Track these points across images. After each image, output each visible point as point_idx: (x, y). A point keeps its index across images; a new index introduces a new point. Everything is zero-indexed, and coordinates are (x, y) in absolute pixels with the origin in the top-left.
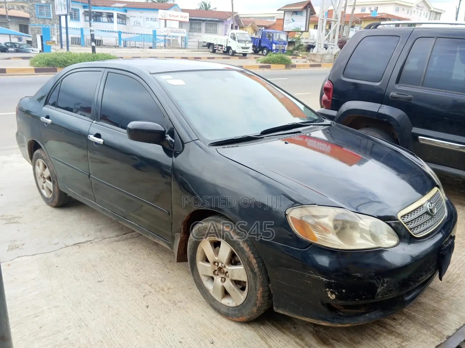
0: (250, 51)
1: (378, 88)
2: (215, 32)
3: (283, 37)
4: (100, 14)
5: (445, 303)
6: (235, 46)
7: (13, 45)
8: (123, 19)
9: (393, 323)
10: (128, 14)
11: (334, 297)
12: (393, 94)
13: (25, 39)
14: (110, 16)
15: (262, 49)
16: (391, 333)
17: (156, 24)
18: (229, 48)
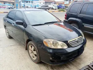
0: (57, 8)
1: (76, 15)
2: (50, 5)
3: (64, 6)
4: (28, 1)
5: (82, 62)
6: (54, 7)
7: (11, 8)
8: (32, 2)
9: (69, 65)
10: (33, 1)
11: (51, 59)
12: (79, 16)
13: (14, 6)
14: (30, 2)
15: (59, 8)
16: (67, 67)
17: (38, 3)
18: (53, 8)
